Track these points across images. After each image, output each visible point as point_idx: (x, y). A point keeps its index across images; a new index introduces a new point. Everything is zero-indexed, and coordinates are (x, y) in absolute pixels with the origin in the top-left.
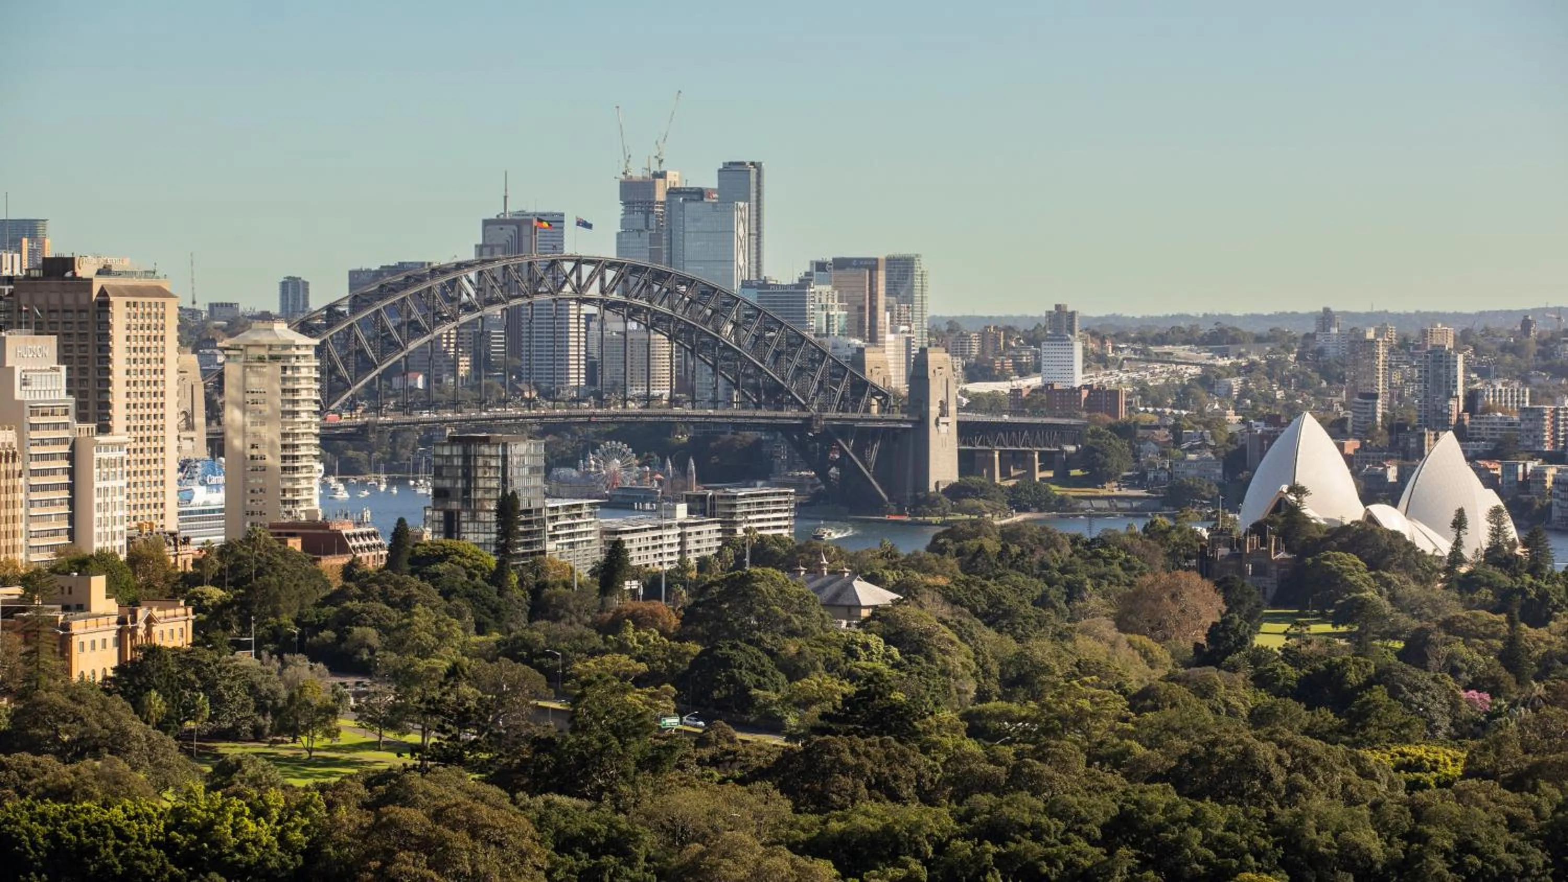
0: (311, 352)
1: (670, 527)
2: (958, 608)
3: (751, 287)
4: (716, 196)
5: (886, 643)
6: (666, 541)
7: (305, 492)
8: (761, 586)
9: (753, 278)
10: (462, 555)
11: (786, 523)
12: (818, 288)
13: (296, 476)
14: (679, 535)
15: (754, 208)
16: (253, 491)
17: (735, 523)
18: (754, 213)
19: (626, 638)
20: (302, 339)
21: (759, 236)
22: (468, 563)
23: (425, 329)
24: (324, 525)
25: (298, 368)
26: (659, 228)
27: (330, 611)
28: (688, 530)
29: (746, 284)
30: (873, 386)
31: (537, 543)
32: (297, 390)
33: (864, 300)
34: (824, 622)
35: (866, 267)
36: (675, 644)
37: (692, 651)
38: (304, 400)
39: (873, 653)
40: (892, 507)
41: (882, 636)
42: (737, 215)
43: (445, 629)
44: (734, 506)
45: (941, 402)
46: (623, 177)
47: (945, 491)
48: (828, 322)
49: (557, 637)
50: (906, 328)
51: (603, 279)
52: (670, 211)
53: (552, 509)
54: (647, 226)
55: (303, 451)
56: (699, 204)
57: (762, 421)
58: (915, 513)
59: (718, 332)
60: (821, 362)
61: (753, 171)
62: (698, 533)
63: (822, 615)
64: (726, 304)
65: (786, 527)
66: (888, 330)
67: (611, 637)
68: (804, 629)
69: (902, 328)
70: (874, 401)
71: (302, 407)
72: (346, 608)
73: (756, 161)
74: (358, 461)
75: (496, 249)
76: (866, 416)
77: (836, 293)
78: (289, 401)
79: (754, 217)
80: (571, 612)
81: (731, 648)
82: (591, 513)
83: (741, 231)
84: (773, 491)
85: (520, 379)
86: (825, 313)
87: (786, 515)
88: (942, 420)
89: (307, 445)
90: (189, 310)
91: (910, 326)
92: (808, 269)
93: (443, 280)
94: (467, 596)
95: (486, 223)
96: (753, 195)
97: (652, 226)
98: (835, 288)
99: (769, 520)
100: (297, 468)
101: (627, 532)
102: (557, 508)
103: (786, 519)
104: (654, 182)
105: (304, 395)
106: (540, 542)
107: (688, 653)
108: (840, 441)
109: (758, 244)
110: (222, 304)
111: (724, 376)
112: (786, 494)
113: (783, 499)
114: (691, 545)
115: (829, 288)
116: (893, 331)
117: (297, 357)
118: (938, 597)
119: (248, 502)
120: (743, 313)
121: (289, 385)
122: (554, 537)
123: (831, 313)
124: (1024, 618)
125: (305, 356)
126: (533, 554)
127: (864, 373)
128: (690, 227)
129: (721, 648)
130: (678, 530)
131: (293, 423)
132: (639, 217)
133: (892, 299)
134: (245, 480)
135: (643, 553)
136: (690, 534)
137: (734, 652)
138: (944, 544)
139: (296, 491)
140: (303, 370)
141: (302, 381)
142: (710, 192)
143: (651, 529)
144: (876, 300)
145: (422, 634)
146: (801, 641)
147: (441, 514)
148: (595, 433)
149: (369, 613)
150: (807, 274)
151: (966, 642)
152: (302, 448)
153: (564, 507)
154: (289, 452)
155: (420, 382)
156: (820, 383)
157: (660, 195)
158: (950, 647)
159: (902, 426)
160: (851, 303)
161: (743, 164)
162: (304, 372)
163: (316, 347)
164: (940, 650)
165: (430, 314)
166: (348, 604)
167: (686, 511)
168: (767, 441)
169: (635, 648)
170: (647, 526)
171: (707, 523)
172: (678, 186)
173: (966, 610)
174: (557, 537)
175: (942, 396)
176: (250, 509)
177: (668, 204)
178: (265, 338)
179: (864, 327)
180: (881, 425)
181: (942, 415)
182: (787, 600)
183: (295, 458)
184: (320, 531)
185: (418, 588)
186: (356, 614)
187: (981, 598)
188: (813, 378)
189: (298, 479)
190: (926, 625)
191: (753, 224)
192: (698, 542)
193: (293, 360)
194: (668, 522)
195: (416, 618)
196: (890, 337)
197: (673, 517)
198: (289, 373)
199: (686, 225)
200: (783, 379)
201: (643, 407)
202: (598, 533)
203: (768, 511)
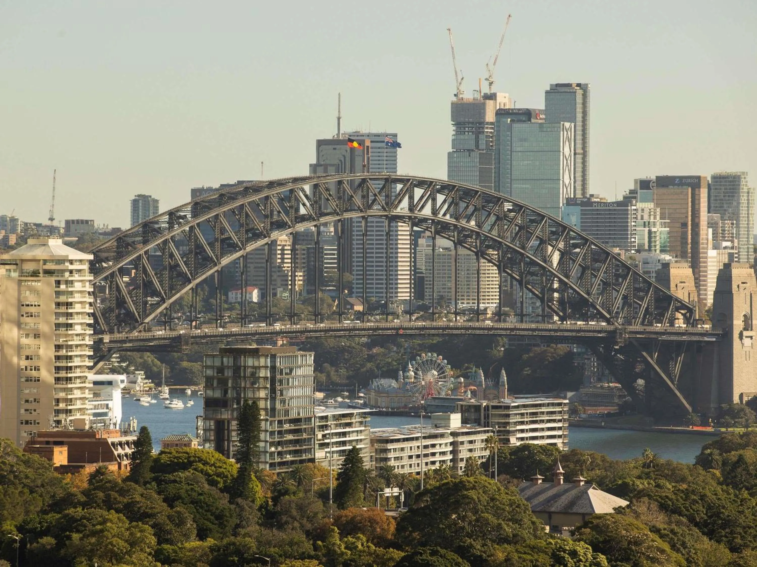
0: (86, 267)
1: (442, 436)
2: (676, 517)
3: (576, 204)
4: (542, 116)
5: (594, 550)
6: (437, 450)
7: (78, 402)
8: (472, 494)
9: (579, 195)
10: (206, 463)
11: (560, 433)
12: (640, 205)
13: (70, 386)
14: (451, 444)
15: (579, 128)
16: (27, 401)
17: (509, 432)
18: (579, 133)
19: (334, 544)
20: (74, 254)
21: (585, 155)
22: (210, 470)
23: (237, 245)
24: (91, 434)
25: (72, 282)
26: (489, 148)
27: (53, 517)
28: (460, 439)
29: (570, 202)
30: (677, 300)
31: (305, 451)
32: (71, 304)
33: (687, 217)
34: (535, 530)
35: (689, 185)
36: (380, 550)
37: (396, 556)
38: (78, 313)
39: (581, 560)
40: (696, 418)
41: (591, 544)
42: (563, 135)
43: (139, 535)
44: (508, 416)
45: (745, 316)
46: (455, 99)
47: (748, 403)
48: (650, 237)
49: (269, 543)
50: (729, 244)
51: (411, 198)
52: (498, 131)
53: (322, 418)
54: (477, 146)
55: (77, 362)
56: (524, 125)
57: (566, 334)
58: (719, 424)
59: (523, 248)
60: (625, 277)
61: (580, 92)
62: (471, 442)
63: (533, 523)
64: (532, 221)
65: (560, 437)
66: (710, 246)
67: (320, 543)
68: (515, 536)
69: (725, 244)
70: (679, 315)
71: (76, 320)
72: (68, 515)
73: (582, 82)
74: (192, 372)
75: (329, 168)
76: (670, 330)
77: (658, 210)
78: (63, 314)
79: (579, 137)
80: (294, 519)
81: (432, 554)
82: (361, 423)
83: (567, 150)
84: (547, 401)
85: (351, 293)
86: (647, 229)
87: (560, 425)
88: (745, 333)
89: (81, 356)
90: (46, 226)
91: (732, 242)
92: (632, 188)
93: (255, 198)
94: (192, 503)
95: (320, 143)
96: (579, 116)
97: (482, 145)
98: (657, 205)
99: (543, 429)
100: (70, 379)
101: (398, 441)
102: (326, 418)
103: (560, 428)
104: (484, 104)
105: (78, 308)
106: (309, 451)
107: (392, 559)
108: (644, 354)
109: (584, 163)
110: (78, 221)
111: (530, 291)
112: (560, 404)
113: (558, 409)
114: (464, 454)
115: (651, 205)
116: (715, 247)
117: (71, 272)
118: (654, 506)
119: (22, 411)
120: (548, 230)
121: (63, 299)
122: (323, 445)
123: (653, 230)
124: (744, 528)
125: (79, 271)
126: (302, 462)
127: (669, 288)
128: (517, 147)
129: (421, 554)
130: (451, 439)
131: (67, 335)
132: (469, 137)
133: (716, 216)
134: (20, 391)
135: (414, 461)
136: (462, 443)
137: (434, 558)
138: (710, 454)
139: (70, 401)
140: (76, 284)
141: (76, 295)
142: (537, 113)
143: (425, 438)
144: (699, 217)
145: (115, 540)
146: (509, 548)
147: (212, 423)
148: (419, 345)
149: (88, 520)
150: (631, 192)
151: (678, 551)
152: (76, 359)
153: (334, 416)
154: (63, 364)
155: (255, 296)
156: (625, 298)
157: (490, 117)
158: (659, 555)
159: (706, 339)
160: (673, 220)
161: (569, 85)
162: (78, 286)
163: (91, 262)
164: (648, 558)
165: (243, 230)
166: (71, 511)
167: (460, 421)
168: (579, 354)
169: (342, 554)
170: (419, 435)
171: (479, 432)
172: (507, 107)
173: (684, 520)
174: (327, 445)
175: (746, 309)
176: (24, 418)
177: (496, 125)
178: (39, 253)
179: (686, 243)
180: (685, 338)
181: (746, 329)
182: (498, 508)
183: (69, 369)
184: (87, 440)
185: (142, 495)
186: (77, 520)
187: (699, 507)
188: (618, 292)
189: (71, 389)
190: (635, 533)
191: (579, 142)
192: (470, 450)
193: (67, 274)
194: (441, 431)
195: (109, 524)
196: (712, 253)
197: (447, 426)
198: (63, 287)
199: (514, 145)
200: (588, 294)
201: (468, 321)
202: (368, 441)
203: (542, 421)
